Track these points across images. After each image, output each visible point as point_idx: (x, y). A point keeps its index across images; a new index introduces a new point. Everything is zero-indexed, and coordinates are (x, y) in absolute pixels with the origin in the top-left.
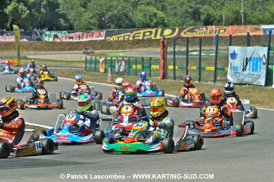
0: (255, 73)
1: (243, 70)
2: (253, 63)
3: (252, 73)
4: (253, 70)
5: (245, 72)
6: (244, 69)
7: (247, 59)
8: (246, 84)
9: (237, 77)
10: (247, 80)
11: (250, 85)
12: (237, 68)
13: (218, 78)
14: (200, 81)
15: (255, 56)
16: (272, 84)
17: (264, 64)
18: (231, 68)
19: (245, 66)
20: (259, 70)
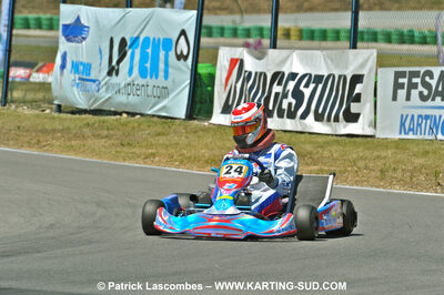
0: (151, 81)
1: (110, 73)
3: (141, 81)
4: (143, 74)
5: (114, 79)
6: (112, 71)
8: (120, 114)
9: (85, 90)
11: (133, 114)
12: (88, 67)
15: (151, 32)
16: (209, 114)
17: (181, 57)
18: (63, 67)
19: (119, 62)
20: (161, 74)
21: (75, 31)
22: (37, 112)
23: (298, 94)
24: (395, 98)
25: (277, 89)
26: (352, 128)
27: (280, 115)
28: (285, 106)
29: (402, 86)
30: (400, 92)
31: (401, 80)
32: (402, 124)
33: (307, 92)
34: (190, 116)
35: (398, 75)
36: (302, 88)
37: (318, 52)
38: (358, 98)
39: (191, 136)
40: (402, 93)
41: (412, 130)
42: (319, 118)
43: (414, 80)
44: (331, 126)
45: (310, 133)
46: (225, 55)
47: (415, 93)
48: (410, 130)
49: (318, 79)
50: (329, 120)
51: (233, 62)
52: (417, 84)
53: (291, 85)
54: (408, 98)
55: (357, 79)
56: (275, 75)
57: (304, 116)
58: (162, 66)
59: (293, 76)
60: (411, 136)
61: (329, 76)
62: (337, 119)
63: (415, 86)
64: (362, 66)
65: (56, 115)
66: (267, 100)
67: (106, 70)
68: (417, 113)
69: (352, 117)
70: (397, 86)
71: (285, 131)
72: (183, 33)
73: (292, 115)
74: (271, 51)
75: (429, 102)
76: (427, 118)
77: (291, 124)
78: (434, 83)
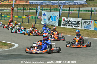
0: (54, 21)
1: (49, 20)
2: (53, 18)
3: (52, 21)
4: (53, 20)
5: (49, 21)
7: (50, 16)
8: (50, 25)
9: (46, 22)
10: (50, 24)
11: (51, 25)
12: (46, 19)
13: (37, 22)
14: (29, 23)
15: (54, 15)
16: (61, 26)
17: (57, 18)
18: (43, 19)
19: (50, 19)
20: (55, 20)
21: (44, 15)
22: (39, 25)
23: (72, 23)
25: (69, 23)
26: (79, 28)
27: (70, 26)
28: (70, 25)
32: (85, 27)
33: (73, 23)
34: (58, 26)
35: (84, 21)
37: (74, 18)
38: (79, 24)
39: (58, 29)
40: (84, 23)
42: (74, 26)
46: (63, 18)
47: (86, 24)
49: (74, 21)
51: (64, 19)
53: (71, 22)
54: (85, 24)
55: (79, 22)
56: (69, 21)
57: (73, 26)
58: (55, 19)
59: (71, 21)
60: (85, 29)
61: (76, 21)
62: (77, 27)
63: (86, 23)
64: (80, 20)
65: (42, 25)
66: (68, 24)
67: (48, 20)
68: (86, 26)
69: (79, 26)
72: (58, 15)
73: (71, 26)
74: (68, 18)
75: (88, 25)
76: (88, 27)
77: (71, 27)
78: (88, 22)
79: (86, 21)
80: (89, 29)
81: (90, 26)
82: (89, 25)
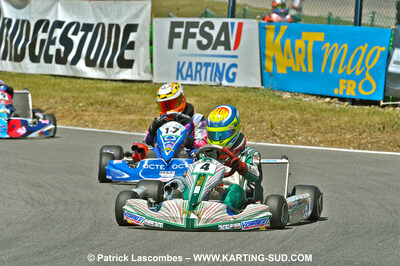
23: (66, 42)
24: (170, 46)
25: (42, 36)
26: (126, 74)
28: (52, 51)
29: (178, 35)
30: (176, 41)
31: (177, 30)
32: (179, 71)
33: (76, 40)
35: (174, 25)
36: (70, 35)
38: (131, 46)
41: (191, 76)
42: (90, 63)
43: (192, 30)
44: (104, 71)
45: (84, 78)
48: (187, 76)
49: (87, 28)
50: (102, 65)
52: (195, 34)
53: (58, 33)
55: (131, 28)
56: (40, 23)
57: (76, 62)
59: (59, 24)
60: (189, 81)
61: (98, 25)
62: (110, 65)
68: (194, 61)
69: (126, 64)
70: (173, 35)
71: (55, 76)
73: (61, 60)
75: (209, 51)
76: (207, 65)
77: (60, 69)
78: (214, 33)
79: (195, 25)
80: (225, 83)
81: (229, 62)
82: (218, 56)
